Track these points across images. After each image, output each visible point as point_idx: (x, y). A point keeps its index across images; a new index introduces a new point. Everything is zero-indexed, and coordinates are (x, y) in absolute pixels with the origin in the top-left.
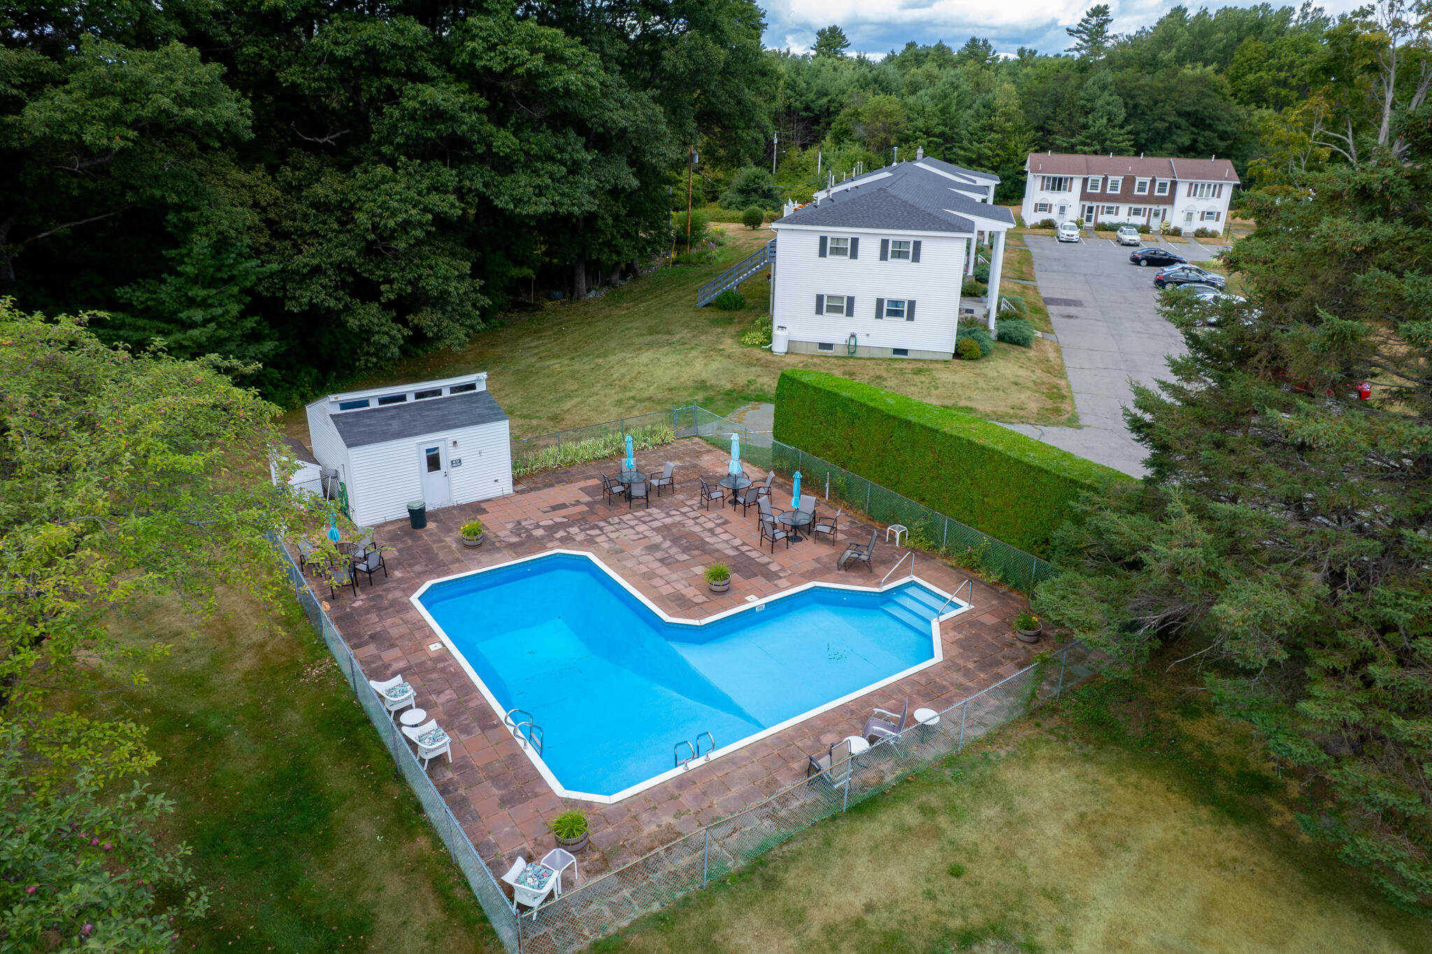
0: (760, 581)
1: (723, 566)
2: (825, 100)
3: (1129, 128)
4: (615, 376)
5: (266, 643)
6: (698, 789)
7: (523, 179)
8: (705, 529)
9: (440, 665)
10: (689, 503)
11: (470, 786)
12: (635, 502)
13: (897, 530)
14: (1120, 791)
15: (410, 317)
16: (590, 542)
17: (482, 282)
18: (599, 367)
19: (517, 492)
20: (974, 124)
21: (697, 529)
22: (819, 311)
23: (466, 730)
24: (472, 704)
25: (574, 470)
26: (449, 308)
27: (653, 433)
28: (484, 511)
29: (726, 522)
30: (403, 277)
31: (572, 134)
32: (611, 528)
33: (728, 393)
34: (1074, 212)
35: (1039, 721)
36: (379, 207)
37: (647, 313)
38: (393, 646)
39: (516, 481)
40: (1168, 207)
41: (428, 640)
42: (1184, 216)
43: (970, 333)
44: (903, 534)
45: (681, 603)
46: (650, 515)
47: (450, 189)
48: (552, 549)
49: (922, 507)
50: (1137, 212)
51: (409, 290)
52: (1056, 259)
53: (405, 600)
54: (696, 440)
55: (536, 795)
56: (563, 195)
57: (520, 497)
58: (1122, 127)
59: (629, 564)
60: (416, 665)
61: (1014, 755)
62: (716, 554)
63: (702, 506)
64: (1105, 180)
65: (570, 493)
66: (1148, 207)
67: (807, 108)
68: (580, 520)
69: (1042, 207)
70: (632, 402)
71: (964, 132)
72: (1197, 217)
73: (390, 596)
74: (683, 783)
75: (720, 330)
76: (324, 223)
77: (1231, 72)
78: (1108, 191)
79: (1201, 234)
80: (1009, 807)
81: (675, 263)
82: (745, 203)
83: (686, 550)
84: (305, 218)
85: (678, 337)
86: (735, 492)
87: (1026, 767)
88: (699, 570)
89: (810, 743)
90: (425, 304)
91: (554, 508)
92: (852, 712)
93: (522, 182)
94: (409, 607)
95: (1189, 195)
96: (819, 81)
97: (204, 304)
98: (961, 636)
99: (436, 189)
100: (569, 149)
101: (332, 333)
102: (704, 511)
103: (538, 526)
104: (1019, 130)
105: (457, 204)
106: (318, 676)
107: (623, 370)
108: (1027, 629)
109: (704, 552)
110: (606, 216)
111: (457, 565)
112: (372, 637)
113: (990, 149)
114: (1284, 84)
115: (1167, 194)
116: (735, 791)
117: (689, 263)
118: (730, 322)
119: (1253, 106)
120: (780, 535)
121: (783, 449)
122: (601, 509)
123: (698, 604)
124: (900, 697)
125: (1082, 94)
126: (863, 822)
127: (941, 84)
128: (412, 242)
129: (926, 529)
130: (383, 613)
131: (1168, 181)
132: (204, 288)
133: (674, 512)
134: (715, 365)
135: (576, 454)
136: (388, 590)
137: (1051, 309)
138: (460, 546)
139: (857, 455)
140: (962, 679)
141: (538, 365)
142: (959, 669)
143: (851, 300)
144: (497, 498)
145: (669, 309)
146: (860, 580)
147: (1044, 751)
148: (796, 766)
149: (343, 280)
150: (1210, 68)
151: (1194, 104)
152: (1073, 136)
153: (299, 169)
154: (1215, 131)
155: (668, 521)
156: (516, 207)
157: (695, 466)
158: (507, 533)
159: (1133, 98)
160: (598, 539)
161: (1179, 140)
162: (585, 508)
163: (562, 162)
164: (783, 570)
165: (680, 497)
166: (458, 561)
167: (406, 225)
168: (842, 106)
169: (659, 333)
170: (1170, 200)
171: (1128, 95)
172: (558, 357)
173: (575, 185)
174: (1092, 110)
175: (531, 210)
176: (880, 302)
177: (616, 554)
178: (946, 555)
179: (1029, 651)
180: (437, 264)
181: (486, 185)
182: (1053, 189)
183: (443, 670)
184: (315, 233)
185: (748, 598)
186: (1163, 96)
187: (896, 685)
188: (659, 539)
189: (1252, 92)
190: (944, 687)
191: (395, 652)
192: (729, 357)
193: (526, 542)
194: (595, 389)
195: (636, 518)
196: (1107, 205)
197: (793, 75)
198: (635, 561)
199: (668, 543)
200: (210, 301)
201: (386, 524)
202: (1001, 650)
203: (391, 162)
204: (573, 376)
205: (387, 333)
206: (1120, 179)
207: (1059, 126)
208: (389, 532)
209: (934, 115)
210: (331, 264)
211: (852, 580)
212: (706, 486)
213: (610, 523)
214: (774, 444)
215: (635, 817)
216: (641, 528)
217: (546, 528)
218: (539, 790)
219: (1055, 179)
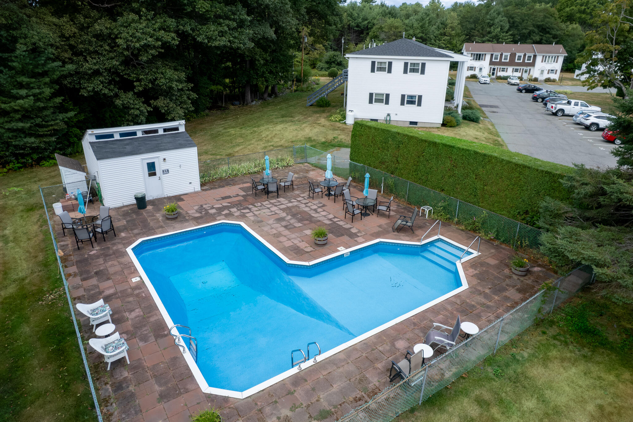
0: (346, 238)
1: (324, 229)
2: (366, 22)
3: (510, 33)
4: (263, 136)
5: (26, 277)
6: (308, 386)
7: (213, 28)
8: (311, 209)
9: (137, 292)
10: (302, 195)
11: (139, 383)
12: (270, 195)
13: (427, 209)
14: (621, 386)
15: (152, 102)
16: (243, 217)
17: (192, 85)
18: (255, 132)
19: (203, 190)
20: (437, 32)
21: (307, 209)
22: (371, 102)
23: (144, 339)
24: (152, 319)
25: (237, 179)
26: (174, 98)
27: (282, 160)
28: (182, 200)
29: (324, 206)
30: (147, 78)
31: (240, 6)
32: (256, 209)
33: (323, 143)
34: (486, 71)
35: (544, 329)
36: (131, 36)
37: (281, 109)
38: (109, 279)
39: (202, 185)
40: (532, 68)
41: (132, 275)
42: (539, 72)
43: (449, 114)
44: (430, 211)
45: (297, 252)
46: (279, 202)
47: (172, 29)
48: (220, 220)
49: (442, 194)
50: (516, 70)
51: (150, 86)
52: (480, 90)
53: (123, 250)
54: (306, 164)
55: (187, 391)
56: (235, 37)
57: (204, 192)
58: (507, 32)
59: (266, 229)
60: (121, 292)
61: (533, 355)
62: (319, 223)
63: (309, 197)
64: (501, 55)
65: (234, 191)
66: (522, 68)
67: (358, 26)
68: (238, 205)
69: (471, 68)
70: (272, 147)
71: (432, 36)
72: (546, 72)
73: (115, 248)
74: (297, 380)
75: (318, 115)
76: (101, 46)
77: (558, 7)
78: (503, 61)
79: (548, 80)
80: (542, 400)
81: (296, 91)
82: (328, 68)
83: (300, 221)
84: (90, 42)
85: (297, 118)
86: (329, 189)
87: (545, 366)
88: (308, 232)
89: (388, 348)
90: (161, 95)
91: (223, 198)
92: (415, 324)
93: (212, 29)
94: (126, 254)
95: (542, 62)
96: (363, 13)
97: (28, 86)
98: (477, 272)
99: (164, 30)
100: (238, 13)
101: (111, 111)
102: (311, 200)
103: (213, 208)
104: (458, 35)
105: (176, 38)
106: (53, 299)
107: (267, 133)
108: (521, 267)
109: (311, 222)
110: (260, 59)
111: (160, 229)
112: (96, 273)
113: (444, 44)
114: (584, 12)
115: (531, 61)
116: (336, 387)
117: (302, 91)
118: (324, 112)
119: (568, 23)
120: (357, 212)
121: (355, 166)
122: (251, 199)
123: (308, 252)
124: (447, 313)
125: (488, 17)
126: (435, 413)
127: (421, 14)
128: (150, 57)
129: (445, 208)
130: (108, 258)
131: (532, 55)
132: (29, 77)
133: (293, 200)
134: (316, 130)
135: (238, 170)
136: (114, 244)
137: (484, 109)
138: (164, 219)
139: (401, 166)
140: (483, 300)
141: (223, 131)
142: (480, 293)
143: (388, 96)
144: (191, 193)
145: (292, 107)
146: (407, 238)
147: (554, 353)
148: (379, 366)
149: (113, 80)
150: (548, 5)
151: (542, 21)
152: (483, 37)
153: (87, 18)
154: (550, 34)
155: (290, 205)
156: (209, 42)
157: (306, 177)
158: (194, 211)
159: (513, 18)
160: (247, 215)
161: (534, 38)
162: (242, 198)
163: (234, 20)
164: (359, 232)
165: (297, 192)
166: (162, 227)
167: (146, 47)
168: (374, 25)
169: (286, 117)
170: (533, 64)
171: (510, 17)
172: (234, 128)
173: (241, 33)
174: (493, 24)
175: (216, 43)
176: (403, 96)
177: (258, 224)
178: (458, 223)
179: (522, 281)
180: (165, 72)
181: (193, 30)
182: (476, 60)
183: (137, 295)
184: (96, 52)
185: (339, 249)
186: (527, 18)
187: (441, 303)
188: (284, 215)
189: (568, 17)
190: (473, 306)
191: (109, 283)
192: (323, 126)
193: (205, 216)
194: (252, 142)
195: (271, 203)
196: (502, 67)
197: (351, 10)
198: (269, 227)
199: (289, 217)
200: (32, 85)
201: (124, 207)
202: (504, 280)
203: (138, 12)
204: (241, 136)
205: (138, 109)
206: (509, 54)
207: (477, 33)
208: (124, 211)
209: (418, 28)
210: (105, 69)
211: (402, 237)
212: (312, 186)
213: (255, 206)
214: (350, 164)
215: (260, 410)
216: (274, 209)
217: (217, 209)
218: (190, 387)
219: (477, 55)
